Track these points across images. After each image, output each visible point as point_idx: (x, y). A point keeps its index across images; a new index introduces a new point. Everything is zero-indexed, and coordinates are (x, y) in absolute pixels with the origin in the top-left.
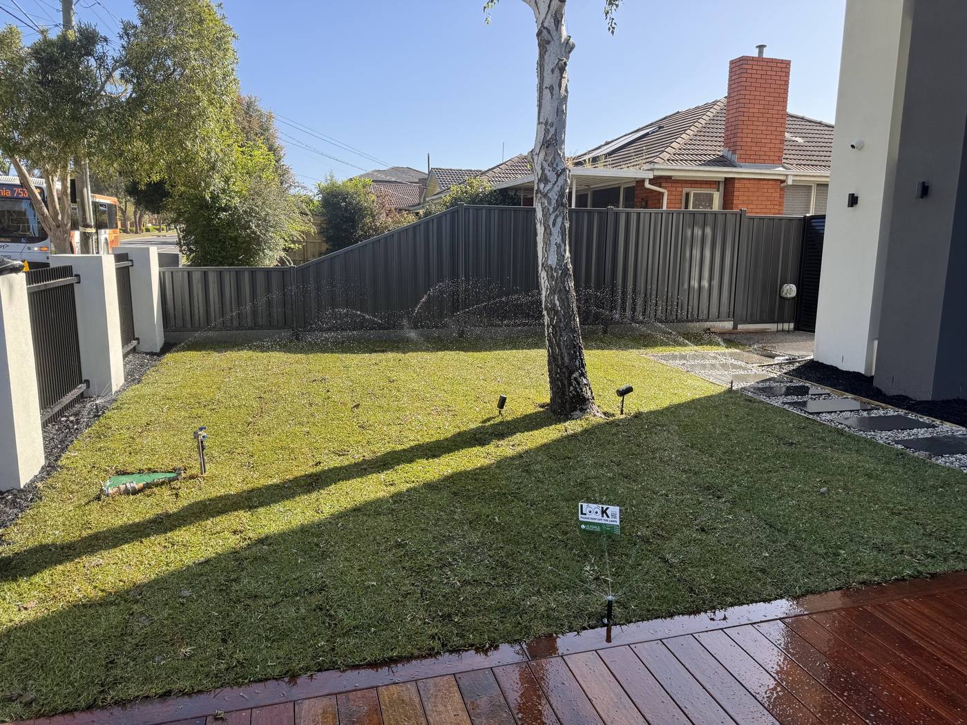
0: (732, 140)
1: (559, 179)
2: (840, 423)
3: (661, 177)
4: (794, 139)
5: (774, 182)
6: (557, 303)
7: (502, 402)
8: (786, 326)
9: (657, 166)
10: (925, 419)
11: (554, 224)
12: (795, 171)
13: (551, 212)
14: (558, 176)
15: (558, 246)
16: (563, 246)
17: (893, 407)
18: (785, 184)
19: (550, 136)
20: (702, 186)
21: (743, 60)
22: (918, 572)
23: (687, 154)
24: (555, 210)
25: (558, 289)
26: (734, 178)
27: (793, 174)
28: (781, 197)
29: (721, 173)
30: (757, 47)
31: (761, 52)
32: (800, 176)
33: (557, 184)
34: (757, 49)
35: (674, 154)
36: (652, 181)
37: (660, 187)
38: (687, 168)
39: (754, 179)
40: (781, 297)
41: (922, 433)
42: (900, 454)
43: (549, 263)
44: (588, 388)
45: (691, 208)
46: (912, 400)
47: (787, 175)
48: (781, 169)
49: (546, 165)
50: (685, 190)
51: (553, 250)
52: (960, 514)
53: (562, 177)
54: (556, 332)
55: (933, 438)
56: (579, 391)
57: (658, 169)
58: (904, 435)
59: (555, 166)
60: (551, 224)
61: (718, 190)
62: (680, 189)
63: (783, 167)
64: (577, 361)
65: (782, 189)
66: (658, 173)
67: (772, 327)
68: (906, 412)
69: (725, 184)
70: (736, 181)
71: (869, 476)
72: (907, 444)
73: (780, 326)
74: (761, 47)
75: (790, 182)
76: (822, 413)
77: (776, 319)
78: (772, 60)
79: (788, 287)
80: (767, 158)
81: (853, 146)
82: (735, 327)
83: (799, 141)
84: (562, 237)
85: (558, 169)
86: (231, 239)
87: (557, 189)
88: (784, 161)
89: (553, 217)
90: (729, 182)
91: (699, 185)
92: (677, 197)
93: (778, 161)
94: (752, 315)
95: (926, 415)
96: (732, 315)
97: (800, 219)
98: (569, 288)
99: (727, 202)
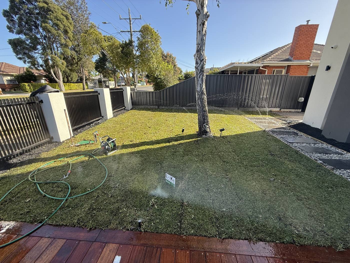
0: (292, 53)
1: (201, 62)
2: (299, 148)
3: (266, 66)
4: (317, 52)
5: (305, 66)
6: (200, 102)
7: (183, 130)
8: (298, 110)
9: (264, 62)
10: (339, 151)
11: (199, 77)
12: (314, 62)
13: (198, 73)
14: (201, 61)
15: (201, 85)
16: (202, 84)
17: (326, 144)
18: (309, 66)
19: (199, 48)
20: (280, 68)
21: (301, 26)
22: (294, 241)
23: (276, 59)
24: (200, 73)
25: (200, 98)
26: (291, 65)
27: (313, 62)
28: (308, 70)
29: (286, 64)
30: (307, 21)
31: (308, 23)
32: (316, 63)
33: (201, 64)
34: (307, 22)
35: (271, 59)
36: (262, 67)
37: (265, 69)
38: (275, 63)
39: (298, 65)
40: (298, 101)
41: (335, 157)
42: (319, 166)
43: (198, 90)
44: (208, 129)
45: (275, 74)
46: (336, 141)
47: (310, 63)
48: (309, 61)
49: (197, 58)
50: (273, 69)
51: (199, 86)
52: (335, 207)
53: (202, 62)
54: (199, 112)
55: (339, 160)
56: (205, 129)
57: (265, 63)
58: (325, 157)
59: (200, 58)
60: (198, 77)
61: (285, 69)
62: (272, 69)
63: (310, 61)
64: (205, 120)
65: (308, 68)
66: (264, 65)
67: (293, 110)
68: (332, 146)
69: (287, 67)
70: (291, 66)
71: (297, 175)
72: (325, 161)
73: (296, 110)
74: (308, 21)
75: (311, 65)
76: (294, 143)
77: (295, 108)
78: (312, 25)
79: (301, 98)
80: (304, 58)
81: (332, 48)
82: (280, 110)
83: (319, 52)
84: (202, 82)
85: (201, 59)
86: (161, 85)
87: (201, 66)
88: (310, 59)
89: (199, 75)
90: (289, 66)
91: (279, 68)
92: (271, 72)
93: (308, 59)
94: (287, 107)
95: (340, 149)
96: (280, 107)
97: (310, 77)
98: (204, 98)
99: (287, 72)
